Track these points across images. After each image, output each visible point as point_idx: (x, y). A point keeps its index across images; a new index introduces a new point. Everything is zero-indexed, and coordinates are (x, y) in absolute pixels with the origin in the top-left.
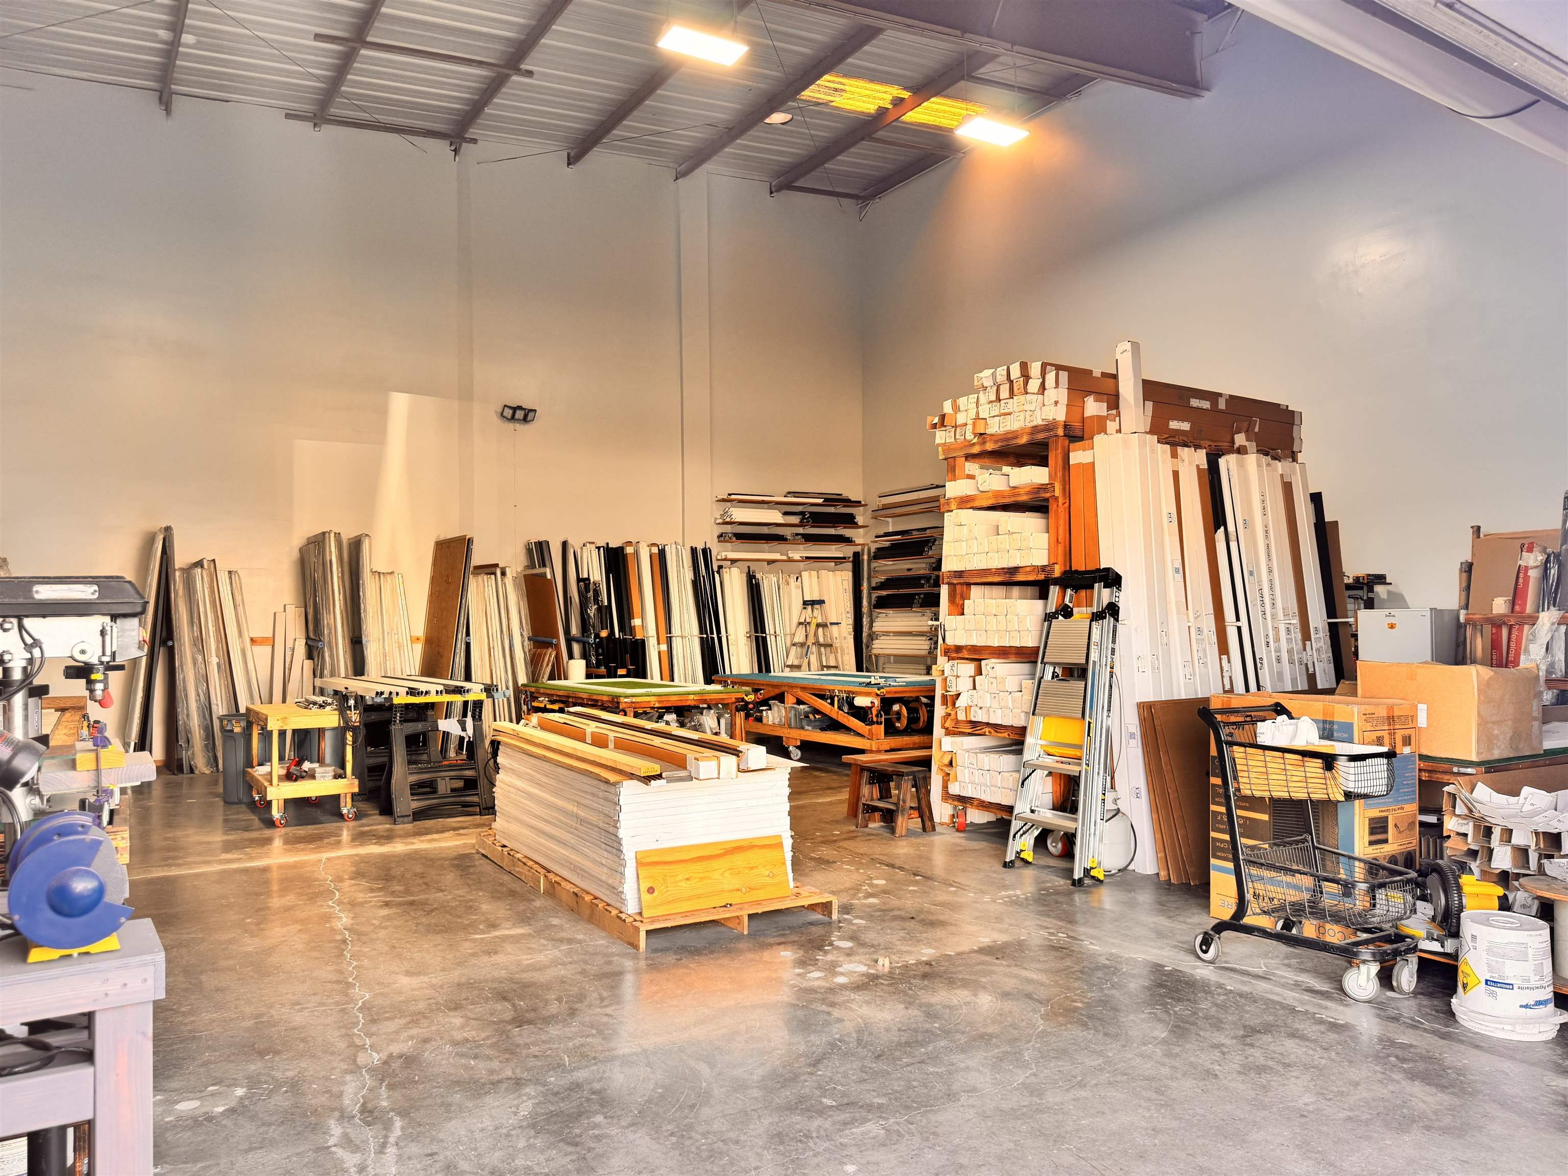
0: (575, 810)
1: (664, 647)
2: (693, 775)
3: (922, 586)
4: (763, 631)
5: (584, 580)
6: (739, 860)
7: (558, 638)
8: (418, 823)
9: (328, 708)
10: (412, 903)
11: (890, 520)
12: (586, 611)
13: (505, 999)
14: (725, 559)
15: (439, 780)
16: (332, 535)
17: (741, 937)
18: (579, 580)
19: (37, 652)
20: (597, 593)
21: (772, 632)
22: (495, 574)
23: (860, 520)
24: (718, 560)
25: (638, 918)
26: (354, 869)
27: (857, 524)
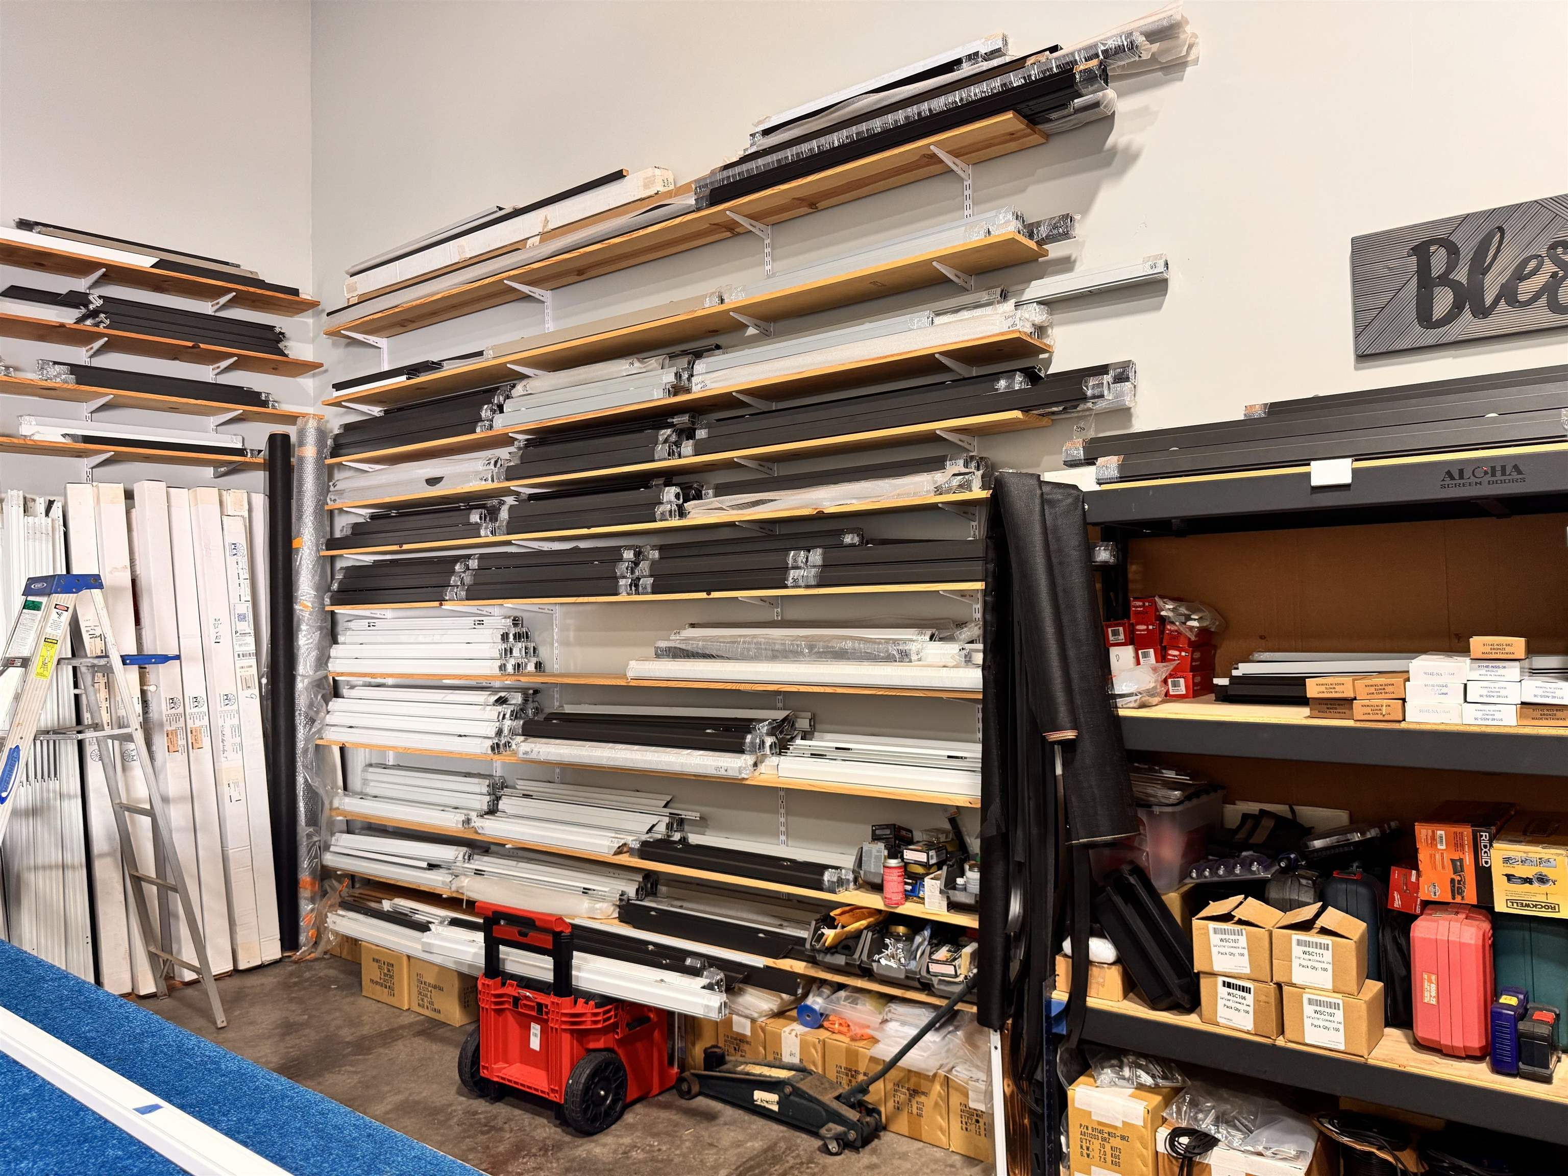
3: (475, 529)
11: (381, 342)
27: (286, 356)
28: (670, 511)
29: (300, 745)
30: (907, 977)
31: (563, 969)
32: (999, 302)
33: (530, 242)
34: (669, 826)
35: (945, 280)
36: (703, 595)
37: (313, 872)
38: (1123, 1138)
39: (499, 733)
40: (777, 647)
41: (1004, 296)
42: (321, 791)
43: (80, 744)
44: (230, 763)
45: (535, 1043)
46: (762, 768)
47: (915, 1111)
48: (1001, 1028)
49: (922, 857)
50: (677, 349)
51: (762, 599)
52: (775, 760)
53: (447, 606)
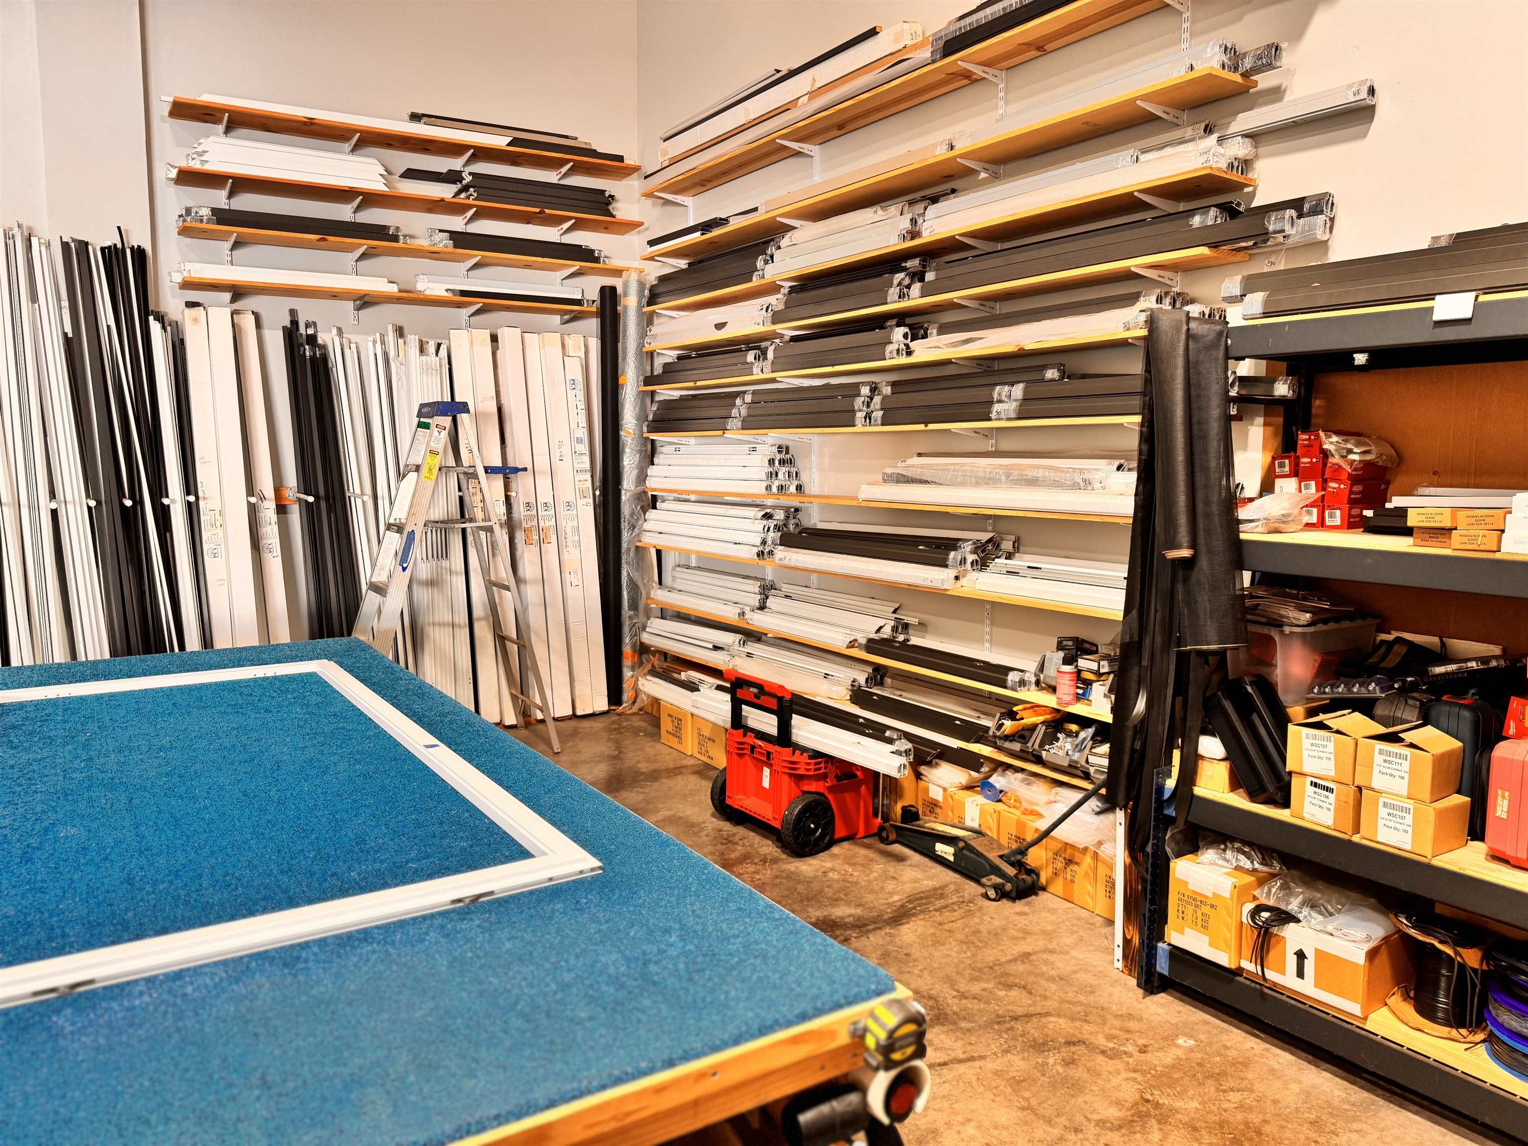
11: (689, 200)
24: (179, 285)
27: (614, 216)
28: (898, 350)
29: (624, 546)
30: (1070, 766)
31: (785, 727)
32: (1201, 138)
33: (800, 101)
34: (895, 629)
35: (1152, 118)
36: (921, 427)
37: (634, 646)
38: (1212, 906)
39: (764, 542)
40: (980, 474)
41: (1209, 130)
42: (640, 584)
43: (464, 531)
44: (571, 555)
45: (766, 783)
46: (963, 581)
47: (1069, 877)
48: (1125, 807)
49: (1094, 666)
50: (918, 195)
51: (976, 431)
52: (975, 574)
53: (728, 435)
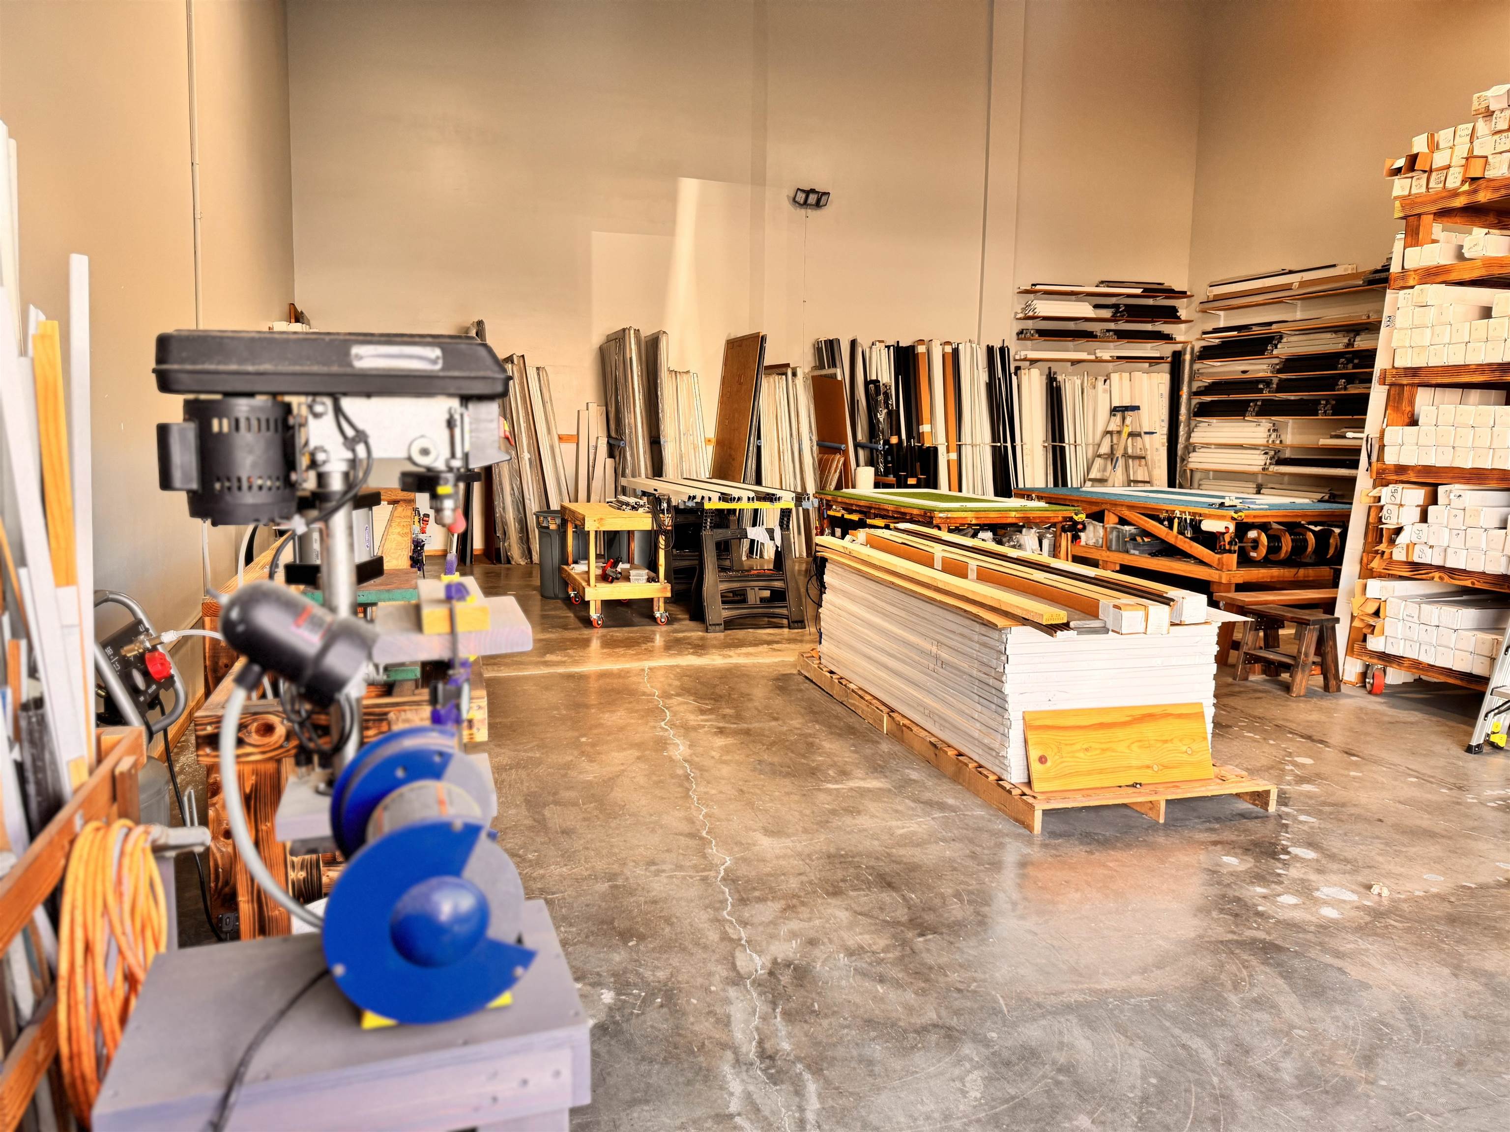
0: (934, 649)
1: (954, 456)
2: (1110, 626)
3: (1261, 391)
4: (1062, 440)
5: (872, 382)
6: (1149, 731)
7: (846, 443)
8: (729, 632)
9: (641, 510)
10: (747, 732)
11: (1222, 313)
12: (876, 416)
13: (890, 885)
14: (1025, 359)
15: (748, 589)
16: (632, 332)
17: (1154, 826)
18: (867, 383)
19: (361, 450)
20: (887, 396)
21: (1072, 441)
22: (786, 374)
23: (1183, 314)
24: (1015, 360)
25: (1026, 790)
26: (677, 683)
27: (1179, 318)
28: (1341, 388)
29: (1178, 469)
33: (1295, 284)
39: (1266, 464)
50: (1351, 332)
53: (1246, 418)
